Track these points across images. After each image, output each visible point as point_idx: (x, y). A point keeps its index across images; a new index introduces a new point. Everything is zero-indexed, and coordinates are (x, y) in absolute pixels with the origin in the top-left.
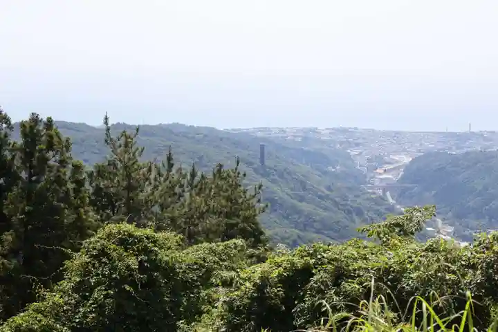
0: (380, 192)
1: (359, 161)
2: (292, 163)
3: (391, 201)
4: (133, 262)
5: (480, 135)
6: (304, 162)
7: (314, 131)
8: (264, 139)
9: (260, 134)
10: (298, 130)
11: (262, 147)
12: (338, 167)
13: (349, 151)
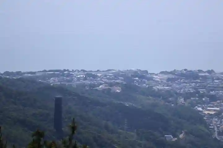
2: (107, 127)
6: (126, 127)
7: (143, 75)
8: (61, 89)
9: (53, 81)
10: (117, 75)
11: (58, 102)
12: (181, 136)
13: (200, 109)
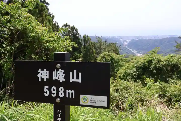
0: (125, 46)
1: (122, 41)
3: (127, 47)
4: (109, 59)
5: (141, 37)
